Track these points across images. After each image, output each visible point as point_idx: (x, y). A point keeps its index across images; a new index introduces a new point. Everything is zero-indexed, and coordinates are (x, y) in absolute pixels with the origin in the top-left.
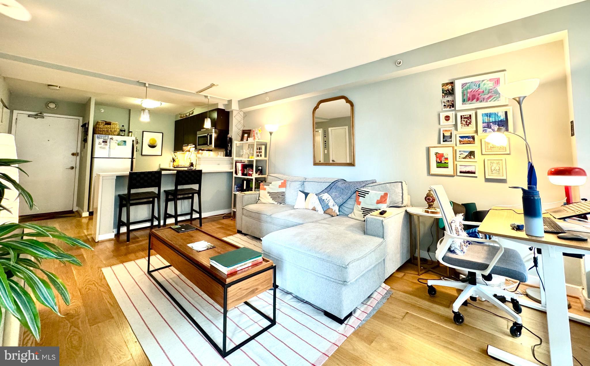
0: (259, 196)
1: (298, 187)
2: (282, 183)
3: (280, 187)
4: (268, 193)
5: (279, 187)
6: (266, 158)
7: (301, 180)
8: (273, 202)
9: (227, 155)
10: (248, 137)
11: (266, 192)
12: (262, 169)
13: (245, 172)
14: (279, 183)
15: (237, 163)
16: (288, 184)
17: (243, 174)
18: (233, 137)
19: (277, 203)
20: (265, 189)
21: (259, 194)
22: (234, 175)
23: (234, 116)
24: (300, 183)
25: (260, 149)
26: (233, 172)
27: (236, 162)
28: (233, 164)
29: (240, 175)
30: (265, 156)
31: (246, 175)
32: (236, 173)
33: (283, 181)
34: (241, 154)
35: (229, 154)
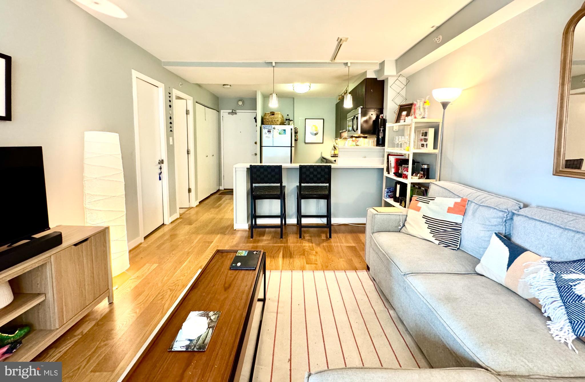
0: (406, 220)
1: (494, 221)
2: (456, 203)
3: (450, 210)
4: (424, 217)
5: (448, 212)
6: (436, 151)
7: (505, 207)
8: (430, 237)
9: (378, 144)
10: (408, 115)
11: (420, 214)
12: (428, 169)
13: (400, 171)
14: (451, 202)
15: (390, 157)
16: (471, 208)
17: (397, 174)
18: (387, 118)
19: (437, 242)
20: (418, 209)
21: (405, 217)
22: (385, 174)
23: (389, 85)
24: (501, 214)
25: (426, 134)
26: (383, 169)
27: (389, 155)
28: (383, 157)
29: (392, 176)
30: (435, 147)
31: (400, 175)
32: (388, 171)
33: (459, 200)
34: (396, 143)
35: (381, 143)
